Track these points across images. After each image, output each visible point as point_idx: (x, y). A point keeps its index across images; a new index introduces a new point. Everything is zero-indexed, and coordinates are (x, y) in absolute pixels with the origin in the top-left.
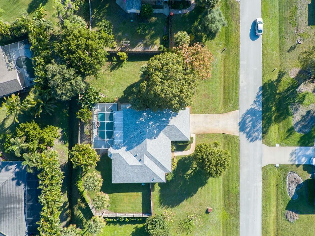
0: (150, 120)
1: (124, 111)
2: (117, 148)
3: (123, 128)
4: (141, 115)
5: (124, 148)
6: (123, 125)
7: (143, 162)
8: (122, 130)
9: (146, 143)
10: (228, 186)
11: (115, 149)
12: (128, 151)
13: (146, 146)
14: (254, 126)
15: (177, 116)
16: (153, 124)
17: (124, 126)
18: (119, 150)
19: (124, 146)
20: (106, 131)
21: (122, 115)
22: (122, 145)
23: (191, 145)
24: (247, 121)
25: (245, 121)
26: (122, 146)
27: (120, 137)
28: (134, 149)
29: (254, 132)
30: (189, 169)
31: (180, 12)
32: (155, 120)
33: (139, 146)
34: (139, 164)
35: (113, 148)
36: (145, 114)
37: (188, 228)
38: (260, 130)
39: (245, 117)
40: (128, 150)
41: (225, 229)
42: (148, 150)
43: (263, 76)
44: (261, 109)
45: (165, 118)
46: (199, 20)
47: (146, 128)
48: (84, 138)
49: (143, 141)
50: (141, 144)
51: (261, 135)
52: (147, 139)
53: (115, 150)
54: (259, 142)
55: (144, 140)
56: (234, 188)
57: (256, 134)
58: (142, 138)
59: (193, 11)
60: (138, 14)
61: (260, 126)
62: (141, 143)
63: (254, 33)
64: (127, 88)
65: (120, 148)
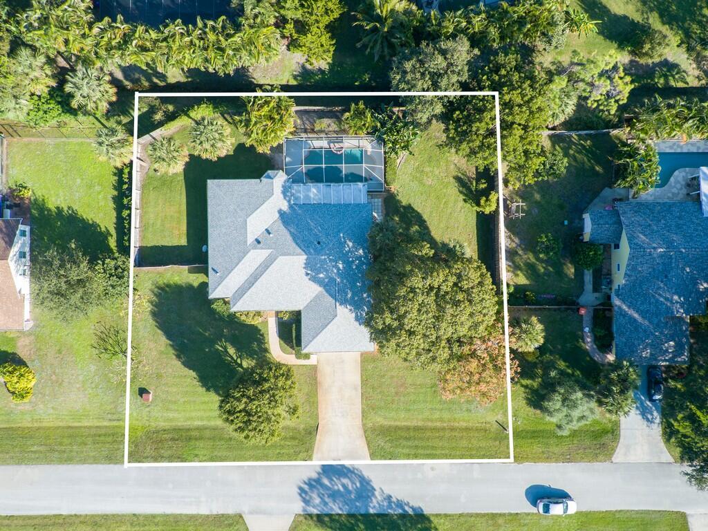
0: (348, 264)
1: (367, 206)
2: (285, 191)
3: (330, 204)
4: (359, 242)
5: (285, 206)
6: (336, 203)
7: (255, 248)
8: (325, 202)
9: (297, 255)
10: (201, 438)
11: (283, 186)
12: (277, 215)
13: (289, 254)
14: (334, 495)
15: (357, 323)
16: (338, 269)
17: (334, 205)
18: (282, 196)
19: (291, 207)
20: (324, 166)
21: (358, 202)
22: (292, 202)
23: (292, 354)
24: (345, 481)
25: (345, 476)
26: (289, 201)
27: (310, 197)
28: (282, 227)
29: (321, 496)
30: (238, 350)
31: (587, 329)
32: (348, 274)
33: (289, 238)
34: (250, 239)
35: (285, 182)
36: (361, 251)
37: (106, 349)
38: (326, 510)
39: (355, 474)
40: (282, 214)
41: (103, 432)
42: (281, 260)
43: (446, 515)
44: (372, 511)
45: (353, 297)
46: (570, 371)
47: (329, 255)
48: (308, 119)
49: (301, 248)
50: (294, 245)
51: (315, 511)
52: (305, 257)
53: (281, 186)
54: (298, 507)
55: (304, 251)
56: (196, 452)
57: (317, 501)
58: (308, 247)
59: (588, 359)
60: (581, 238)
61: (336, 508)
62: (297, 244)
63: (543, 496)
64: (419, 213)
65: (285, 198)
